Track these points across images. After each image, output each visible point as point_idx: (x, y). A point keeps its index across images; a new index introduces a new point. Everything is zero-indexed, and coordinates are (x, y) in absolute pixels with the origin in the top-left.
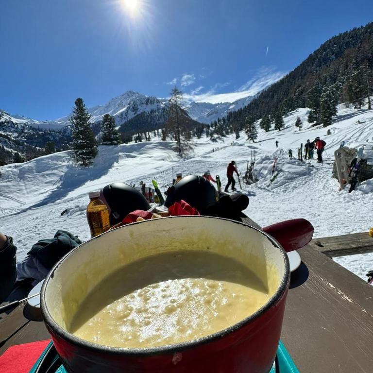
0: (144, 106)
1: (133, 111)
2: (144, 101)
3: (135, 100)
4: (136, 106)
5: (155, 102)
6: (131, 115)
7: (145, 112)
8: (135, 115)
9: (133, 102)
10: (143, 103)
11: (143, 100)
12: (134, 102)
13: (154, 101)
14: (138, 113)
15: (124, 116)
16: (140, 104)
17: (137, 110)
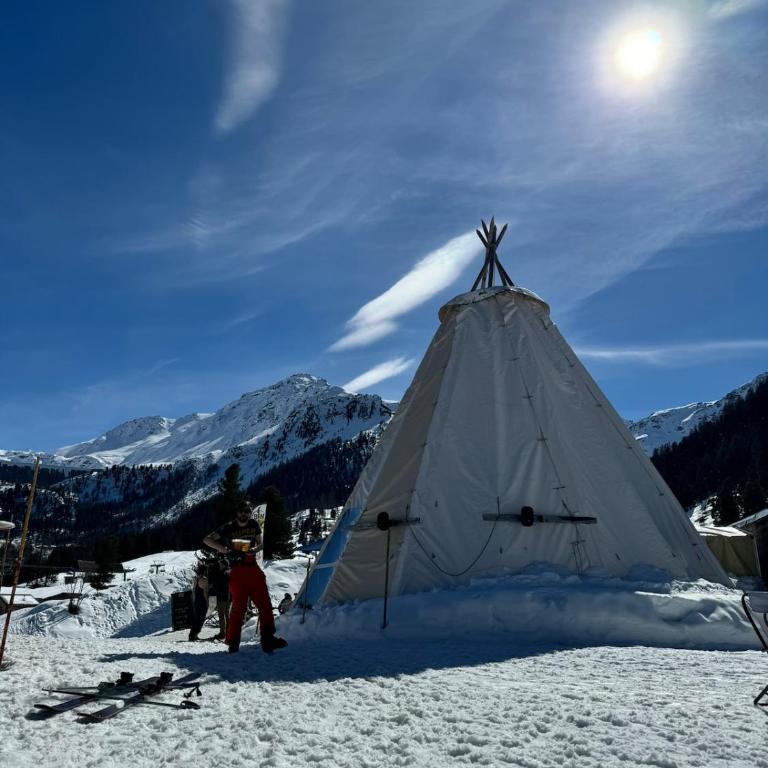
0: (341, 421)
1: (304, 436)
2: (341, 408)
3: (315, 403)
4: (315, 420)
5: (377, 412)
6: (296, 449)
7: (339, 440)
8: (307, 449)
9: (305, 409)
10: (336, 414)
11: (340, 405)
12: (309, 409)
13: (373, 407)
14: (319, 441)
15: (272, 450)
16: (329, 416)
17: (316, 432)
